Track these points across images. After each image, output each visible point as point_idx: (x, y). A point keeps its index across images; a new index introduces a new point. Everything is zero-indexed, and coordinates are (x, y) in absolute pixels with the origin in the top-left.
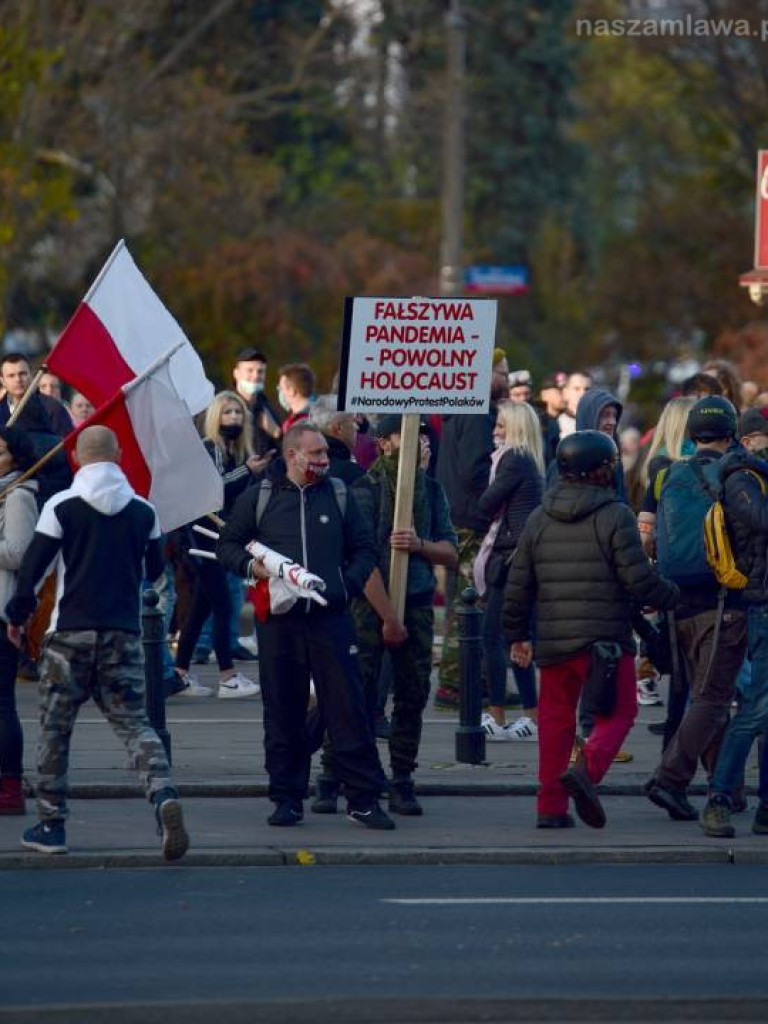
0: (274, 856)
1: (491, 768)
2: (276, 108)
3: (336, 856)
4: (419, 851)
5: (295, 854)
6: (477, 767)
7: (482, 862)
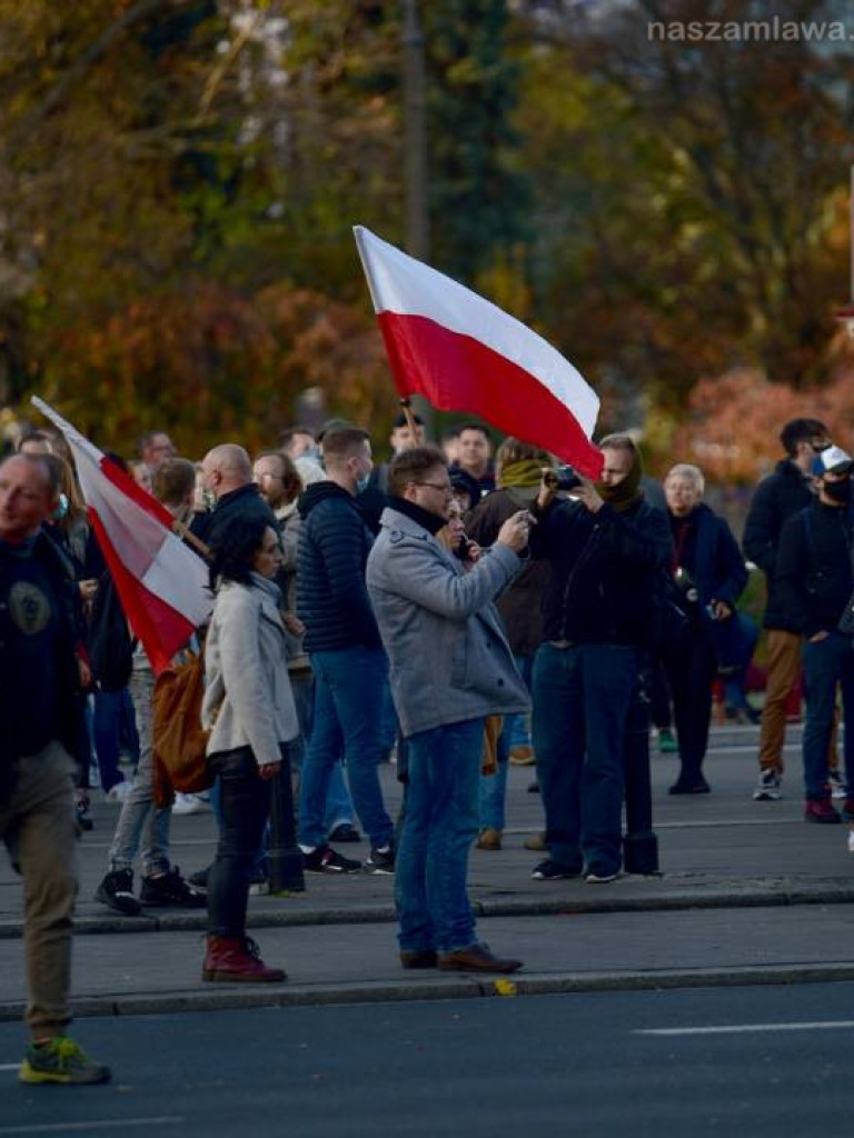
0: (470, 987)
1: (665, 878)
2: (179, 146)
3: (539, 983)
4: (632, 975)
5: (493, 984)
6: (650, 878)
7: (703, 984)
